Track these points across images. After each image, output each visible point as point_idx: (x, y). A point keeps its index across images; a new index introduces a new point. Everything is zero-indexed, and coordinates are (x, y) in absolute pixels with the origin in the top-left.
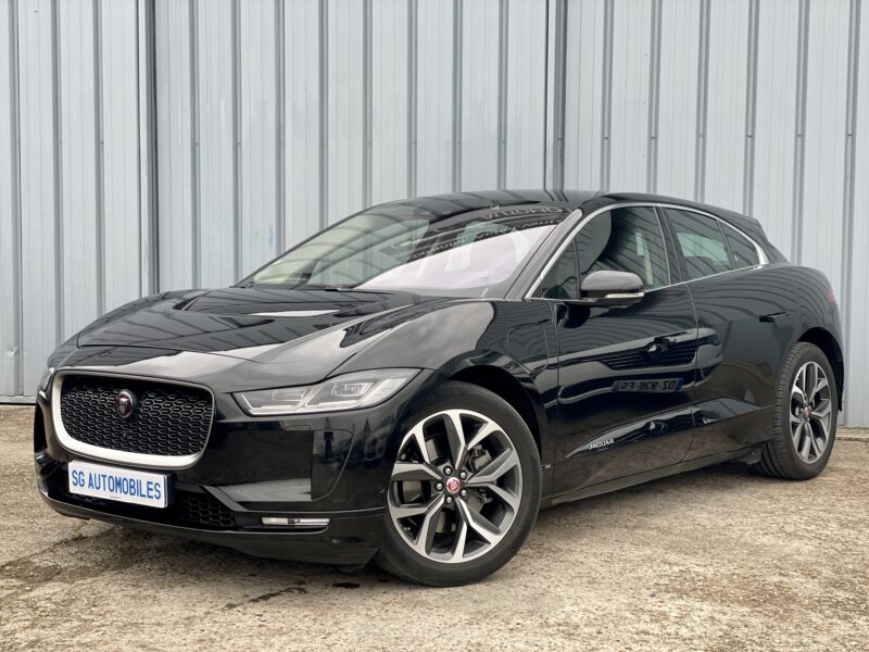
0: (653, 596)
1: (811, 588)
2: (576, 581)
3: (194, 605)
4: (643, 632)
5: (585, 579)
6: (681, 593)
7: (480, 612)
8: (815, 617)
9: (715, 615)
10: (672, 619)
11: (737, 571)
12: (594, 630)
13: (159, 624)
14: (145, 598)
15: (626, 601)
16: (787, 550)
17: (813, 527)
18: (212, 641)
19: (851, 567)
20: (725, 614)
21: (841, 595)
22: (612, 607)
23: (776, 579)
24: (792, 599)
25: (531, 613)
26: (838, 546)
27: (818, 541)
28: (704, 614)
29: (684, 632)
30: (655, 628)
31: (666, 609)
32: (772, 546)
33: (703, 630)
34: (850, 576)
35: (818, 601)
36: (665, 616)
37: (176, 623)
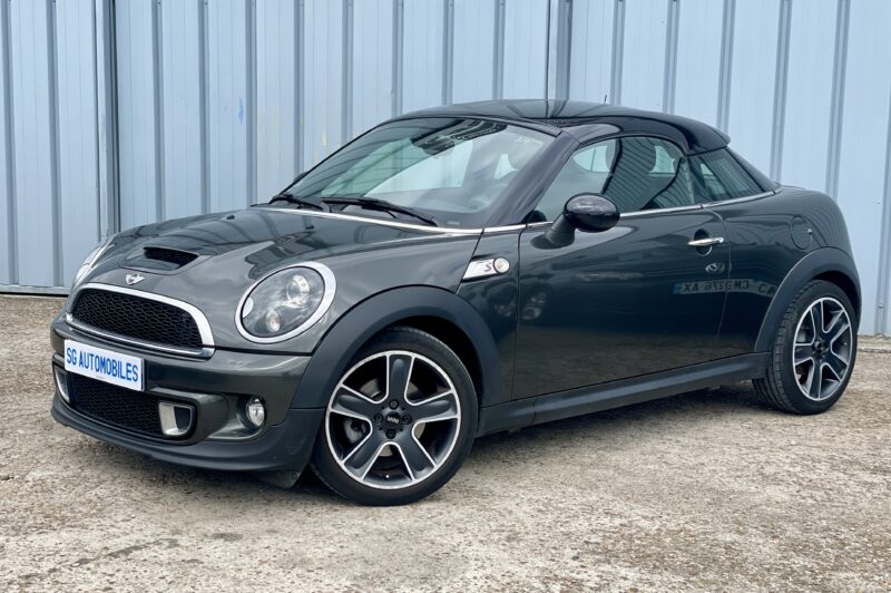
0: (575, 558)
2: (495, 536)
5: (505, 534)
15: (541, 565)
17: (798, 469)
19: (824, 523)
24: (738, 566)
26: (819, 495)
27: (797, 487)
28: (627, 585)
31: (583, 576)
34: (818, 537)
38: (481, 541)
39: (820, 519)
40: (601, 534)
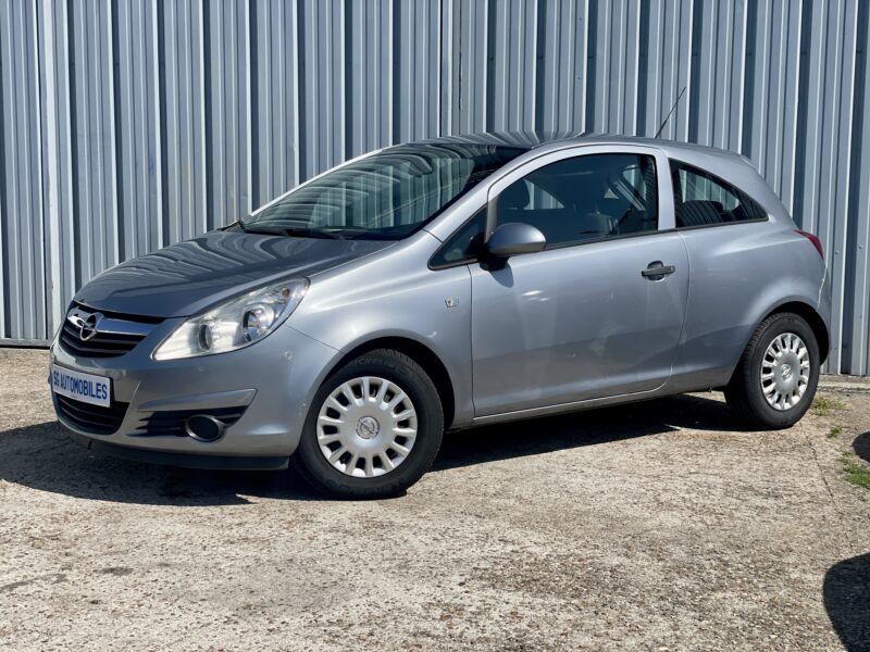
0: (461, 584)
1: (648, 571)
4: (422, 633)
6: (495, 581)
9: (521, 610)
10: (466, 615)
11: (578, 552)
15: (426, 591)
16: (649, 524)
17: (693, 495)
19: (711, 546)
20: (532, 608)
21: (682, 582)
22: (405, 600)
24: (620, 588)
26: (709, 520)
27: (690, 512)
28: (509, 608)
31: (467, 601)
32: (635, 519)
36: (460, 610)
38: (371, 570)
39: (707, 542)
40: (492, 560)
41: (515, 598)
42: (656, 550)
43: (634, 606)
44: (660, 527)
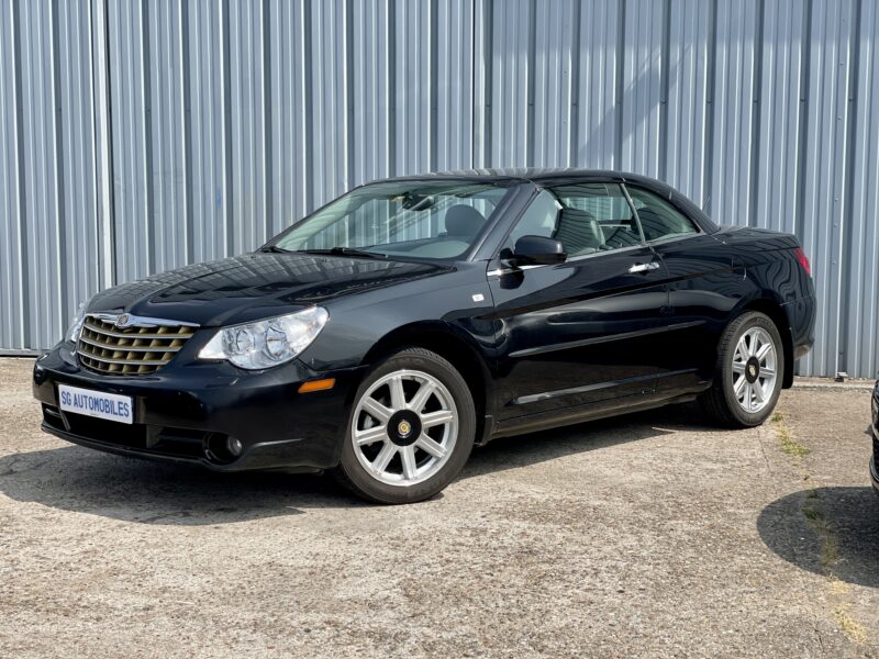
0: (484, 517)
1: (624, 508)
3: (90, 525)
7: (329, 530)
8: (610, 533)
9: (528, 531)
10: (489, 534)
12: (419, 543)
13: (55, 539)
14: (50, 520)
15: (457, 521)
18: (96, 552)
20: (537, 530)
22: (444, 526)
23: (597, 503)
24: (601, 518)
25: (372, 531)
28: (520, 530)
29: (495, 543)
30: (472, 540)
33: (511, 541)
34: (663, 502)
35: (622, 520)
36: (484, 531)
37: (71, 538)
41: (524, 525)
42: (629, 497)
43: (611, 529)
44: (632, 482)
